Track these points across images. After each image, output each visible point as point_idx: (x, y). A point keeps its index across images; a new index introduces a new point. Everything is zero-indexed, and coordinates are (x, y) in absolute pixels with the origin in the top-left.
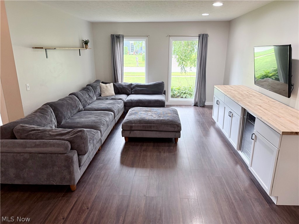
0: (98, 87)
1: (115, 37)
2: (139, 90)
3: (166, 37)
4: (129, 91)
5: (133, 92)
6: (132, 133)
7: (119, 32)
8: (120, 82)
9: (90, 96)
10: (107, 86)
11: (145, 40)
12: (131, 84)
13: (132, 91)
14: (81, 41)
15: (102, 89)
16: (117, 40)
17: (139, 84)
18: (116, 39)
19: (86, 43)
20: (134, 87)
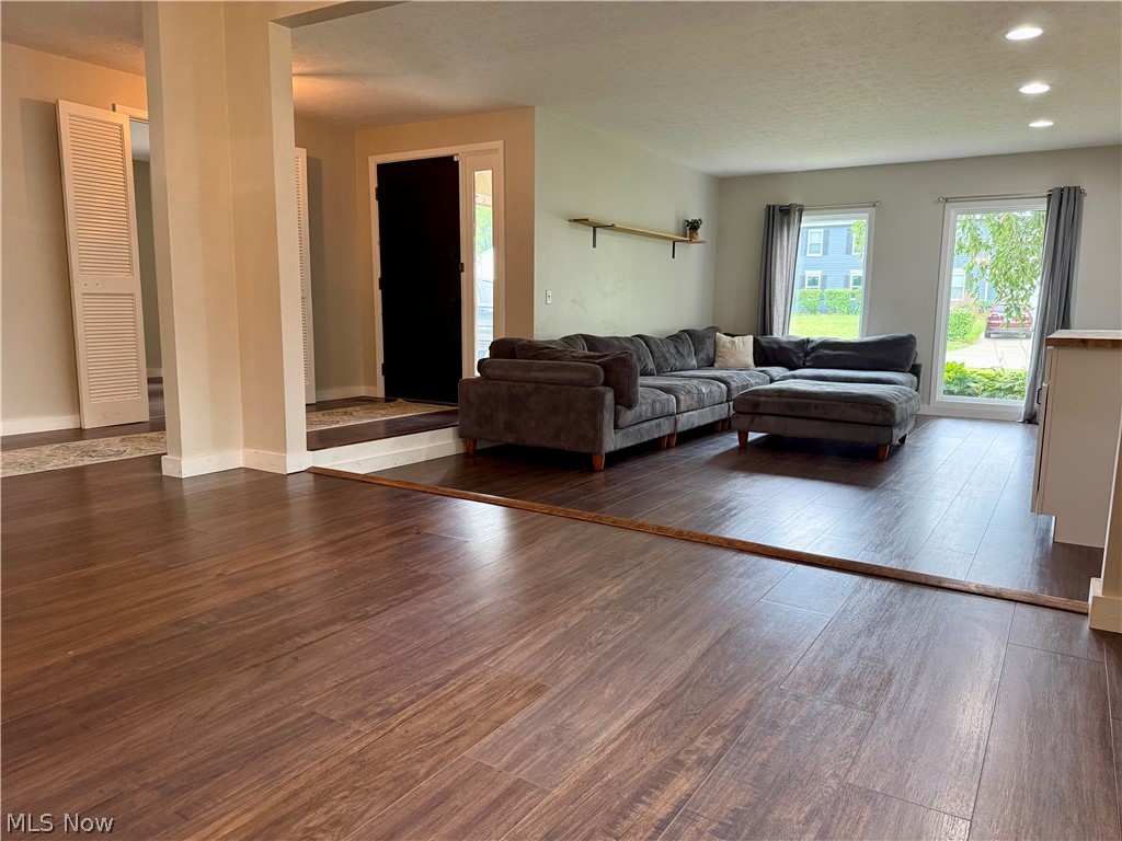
0: (709, 342)
1: (777, 211)
2: (827, 356)
3: (935, 203)
4: (799, 358)
5: (810, 361)
6: (756, 420)
7: (793, 198)
8: (777, 334)
9: (678, 351)
10: (733, 342)
11: (867, 215)
12: (808, 341)
13: (808, 358)
14: (681, 223)
15: (718, 349)
16: (782, 219)
17: (833, 340)
18: (780, 217)
19: (693, 226)
20: (814, 349)
